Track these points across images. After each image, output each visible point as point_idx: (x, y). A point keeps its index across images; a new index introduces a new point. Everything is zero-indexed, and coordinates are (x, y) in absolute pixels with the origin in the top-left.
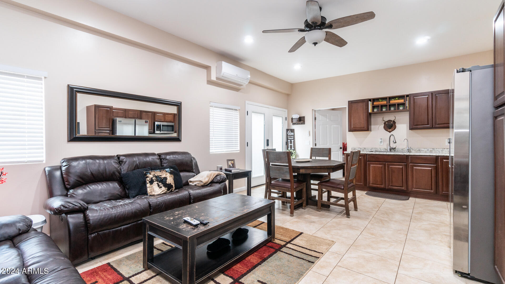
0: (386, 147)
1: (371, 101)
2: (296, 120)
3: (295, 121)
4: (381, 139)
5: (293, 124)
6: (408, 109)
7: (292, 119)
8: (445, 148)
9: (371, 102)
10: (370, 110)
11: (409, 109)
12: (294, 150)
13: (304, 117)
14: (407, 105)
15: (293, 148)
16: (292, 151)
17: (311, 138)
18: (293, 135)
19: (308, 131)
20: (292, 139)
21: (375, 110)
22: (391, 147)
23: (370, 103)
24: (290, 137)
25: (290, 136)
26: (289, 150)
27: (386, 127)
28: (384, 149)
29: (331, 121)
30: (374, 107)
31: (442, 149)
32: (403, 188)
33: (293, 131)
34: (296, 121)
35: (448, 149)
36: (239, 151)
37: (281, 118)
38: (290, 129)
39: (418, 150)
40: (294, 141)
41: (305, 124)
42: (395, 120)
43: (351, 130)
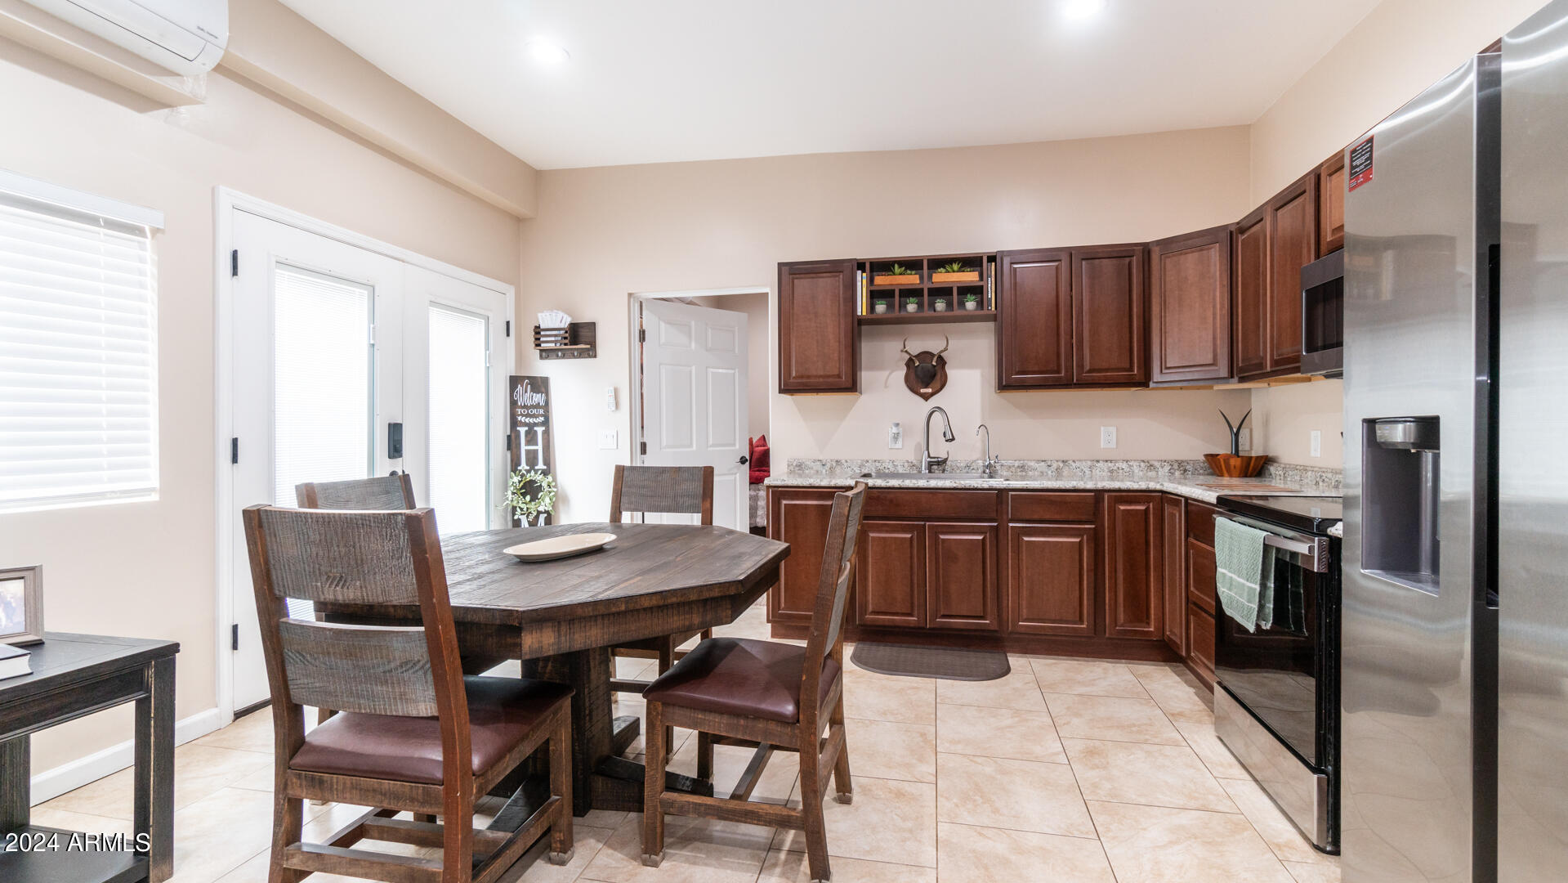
0: (912, 458)
1: (864, 271)
2: (555, 336)
3: (553, 339)
4: (897, 425)
5: (544, 354)
6: (993, 309)
7: (538, 330)
8: (1098, 459)
9: (864, 275)
10: (862, 309)
11: (996, 309)
12: (545, 473)
13: (592, 326)
14: (991, 295)
15: (541, 466)
16: (539, 477)
17: (623, 419)
18: (542, 403)
19: (612, 389)
20: (536, 424)
21: (881, 308)
22: (931, 455)
23: (861, 279)
24: (528, 416)
25: (525, 407)
26: (522, 476)
27: (913, 376)
28: (906, 464)
29: (707, 350)
30: (875, 295)
31: (1089, 463)
32: (987, 622)
33: (540, 385)
34: (555, 342)
35: (1107, 461)
36: (155, 497)
37: (480, 325)
38: (528, 378)
39: (1018, 467)
40: (547, 433)
41: (595, 356)
42: (946, 349)
43: (789, 386)
